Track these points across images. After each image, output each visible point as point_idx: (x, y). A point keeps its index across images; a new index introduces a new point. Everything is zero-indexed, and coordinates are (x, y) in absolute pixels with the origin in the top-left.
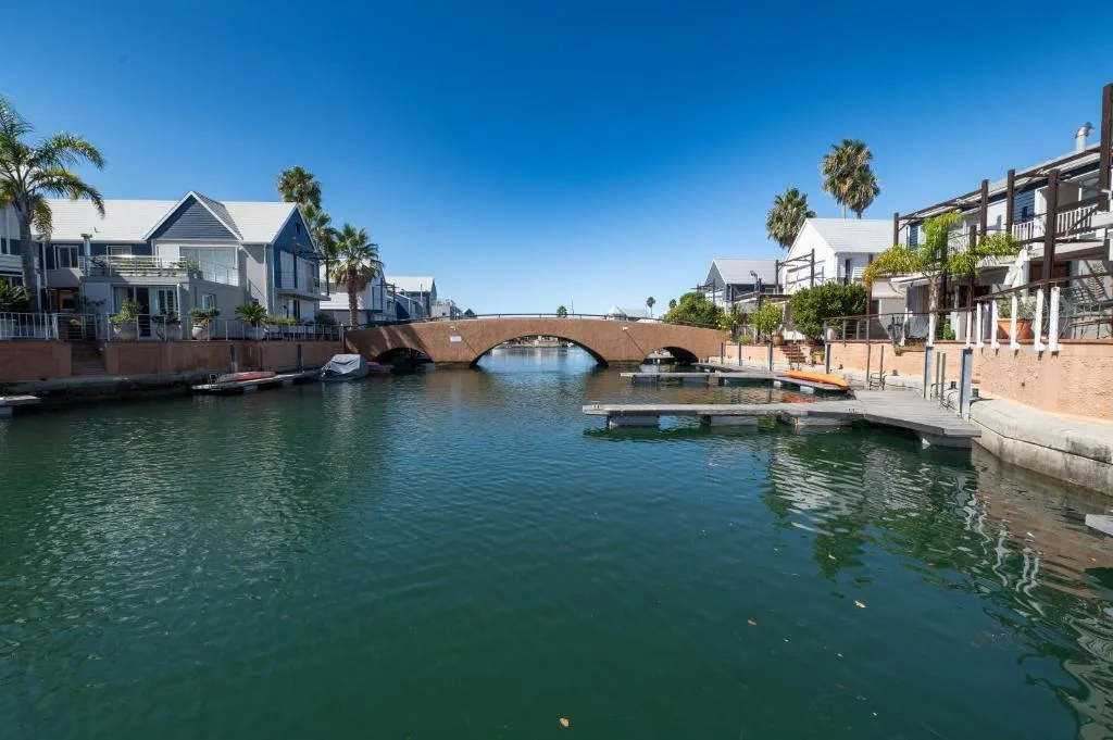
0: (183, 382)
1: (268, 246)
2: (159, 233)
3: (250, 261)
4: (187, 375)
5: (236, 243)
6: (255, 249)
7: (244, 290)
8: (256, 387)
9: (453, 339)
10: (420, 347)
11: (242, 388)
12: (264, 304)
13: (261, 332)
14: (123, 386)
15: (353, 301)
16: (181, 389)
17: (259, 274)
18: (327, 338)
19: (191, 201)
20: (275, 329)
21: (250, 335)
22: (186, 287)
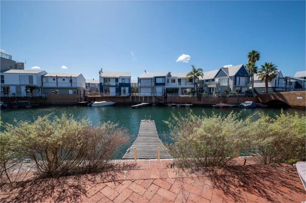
0: (211, 105)
1: (233, 76)
2: (216, 77)
3: (230, 80)
4: (211, 103)
5: (227, 76)
6: (231, 77)
7: (228, 87)
8: (222, 107)
9: (298, 98)
10: (284, 100)
11: (219, 107)
12: (232, 89)
13: (228, 96)
14: (203, 104)
15: (267, 85)
16: (210, 106)
17: (231, 82)
18: (249, 96)
19: (221, 69)
20: (232, 95)
21: (226, 96)
22: (216, 87)
